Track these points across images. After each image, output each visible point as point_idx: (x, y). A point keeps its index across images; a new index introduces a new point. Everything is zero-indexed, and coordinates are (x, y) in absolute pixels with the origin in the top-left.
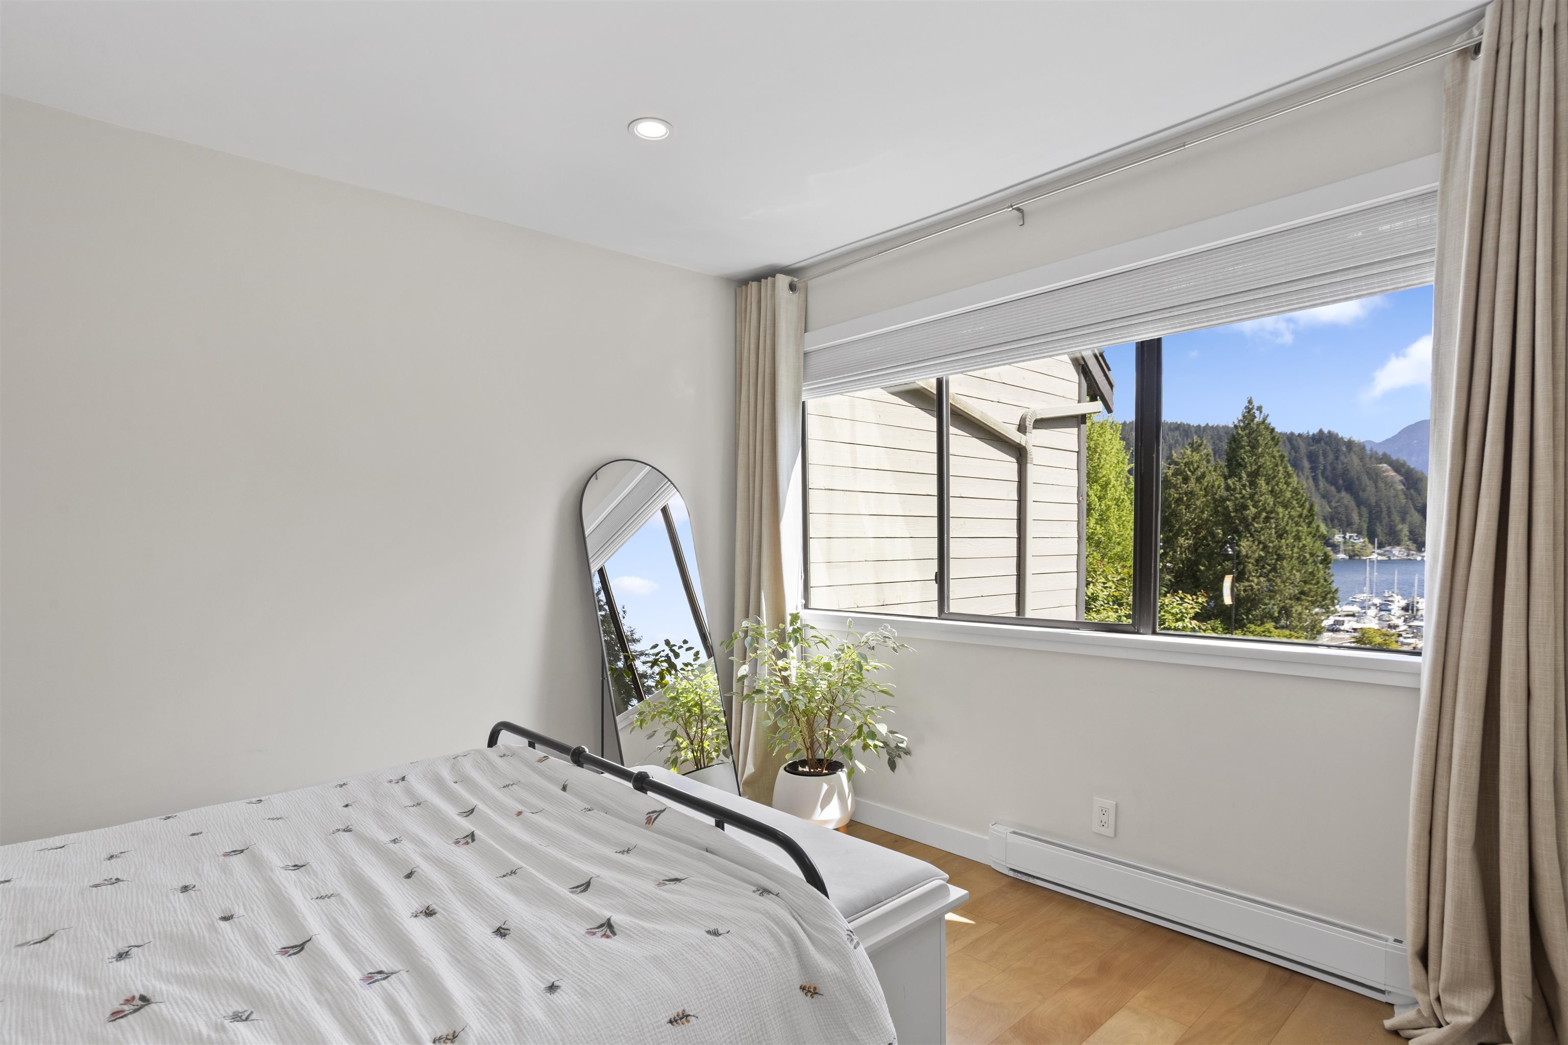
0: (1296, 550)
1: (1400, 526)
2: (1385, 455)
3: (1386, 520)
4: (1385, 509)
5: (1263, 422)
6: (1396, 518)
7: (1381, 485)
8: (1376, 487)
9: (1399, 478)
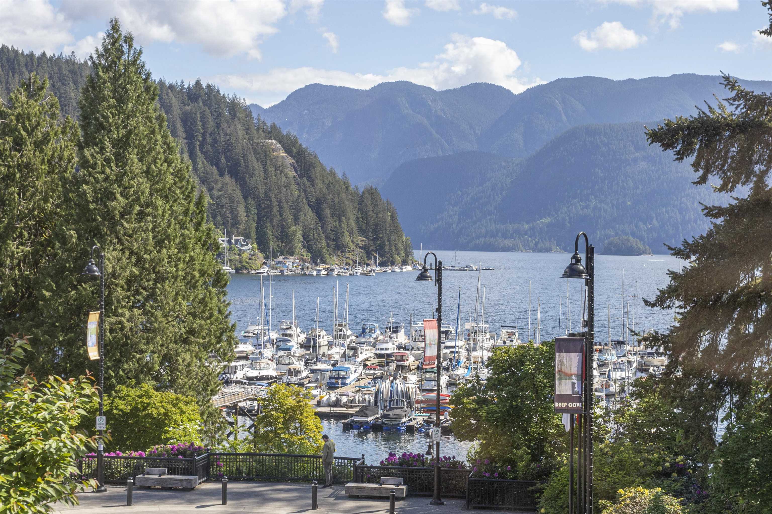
0: (181, 265)
1: (293, 228)
2: (274, 126)
3: (277, 220)
4: (275, 203)
5: (134, 62)
6: (288, 215)
7: (271, 169)
8: (266, 172)
9: (290, 160)
